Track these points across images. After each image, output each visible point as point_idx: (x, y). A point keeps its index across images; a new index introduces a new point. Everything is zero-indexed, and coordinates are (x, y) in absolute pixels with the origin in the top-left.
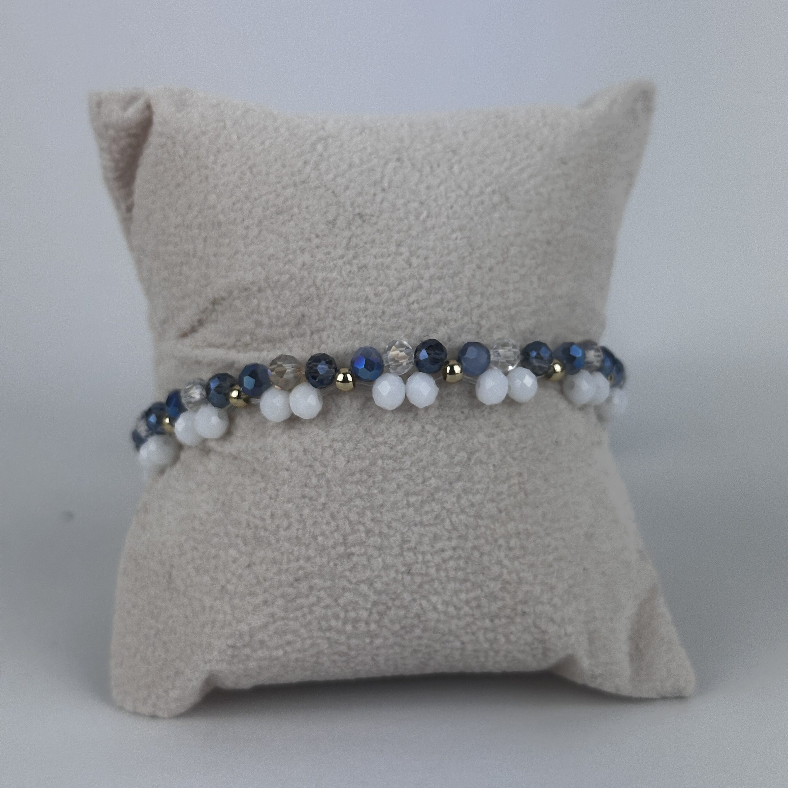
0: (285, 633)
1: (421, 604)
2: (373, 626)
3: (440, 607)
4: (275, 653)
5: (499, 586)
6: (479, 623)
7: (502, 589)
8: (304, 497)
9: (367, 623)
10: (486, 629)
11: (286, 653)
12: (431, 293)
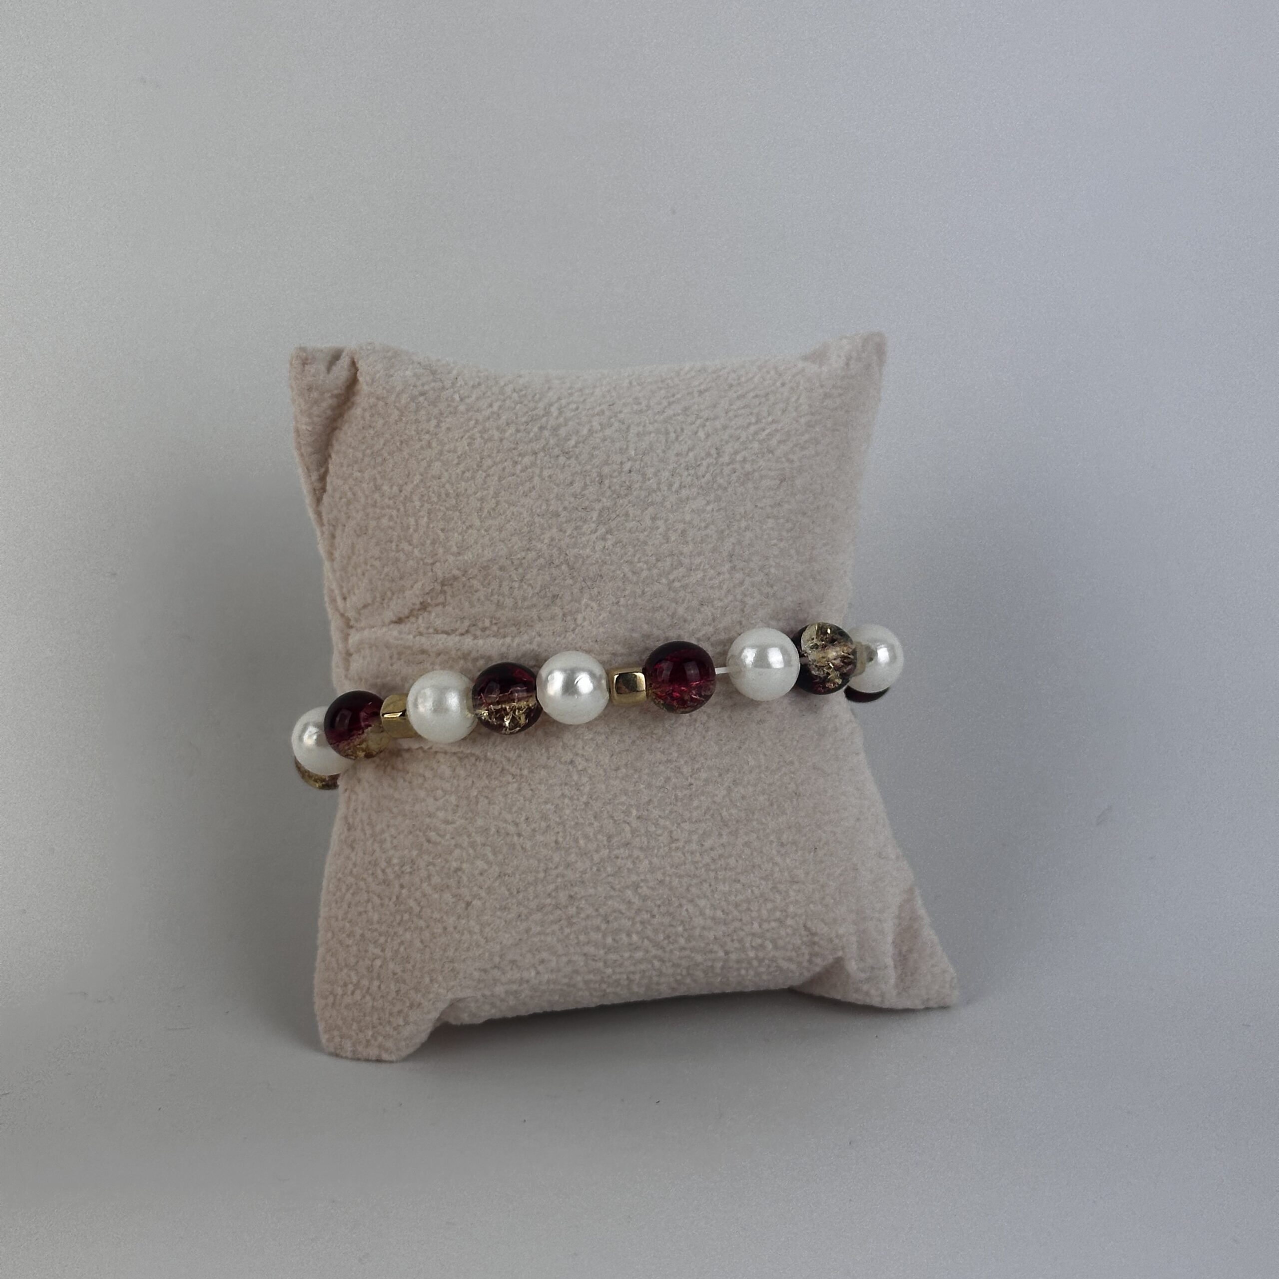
0: (538, 950)
1: (687, 910)
2: (635, 938)
3: (708, 912)
4: (525, 975)
5: (770, 886)
6: (747, 929)
7: (774, 888)
8: (563, 796)
9: (629, 935)
10: (754, 935)
11: (538, 973)
12: (691, 570)
